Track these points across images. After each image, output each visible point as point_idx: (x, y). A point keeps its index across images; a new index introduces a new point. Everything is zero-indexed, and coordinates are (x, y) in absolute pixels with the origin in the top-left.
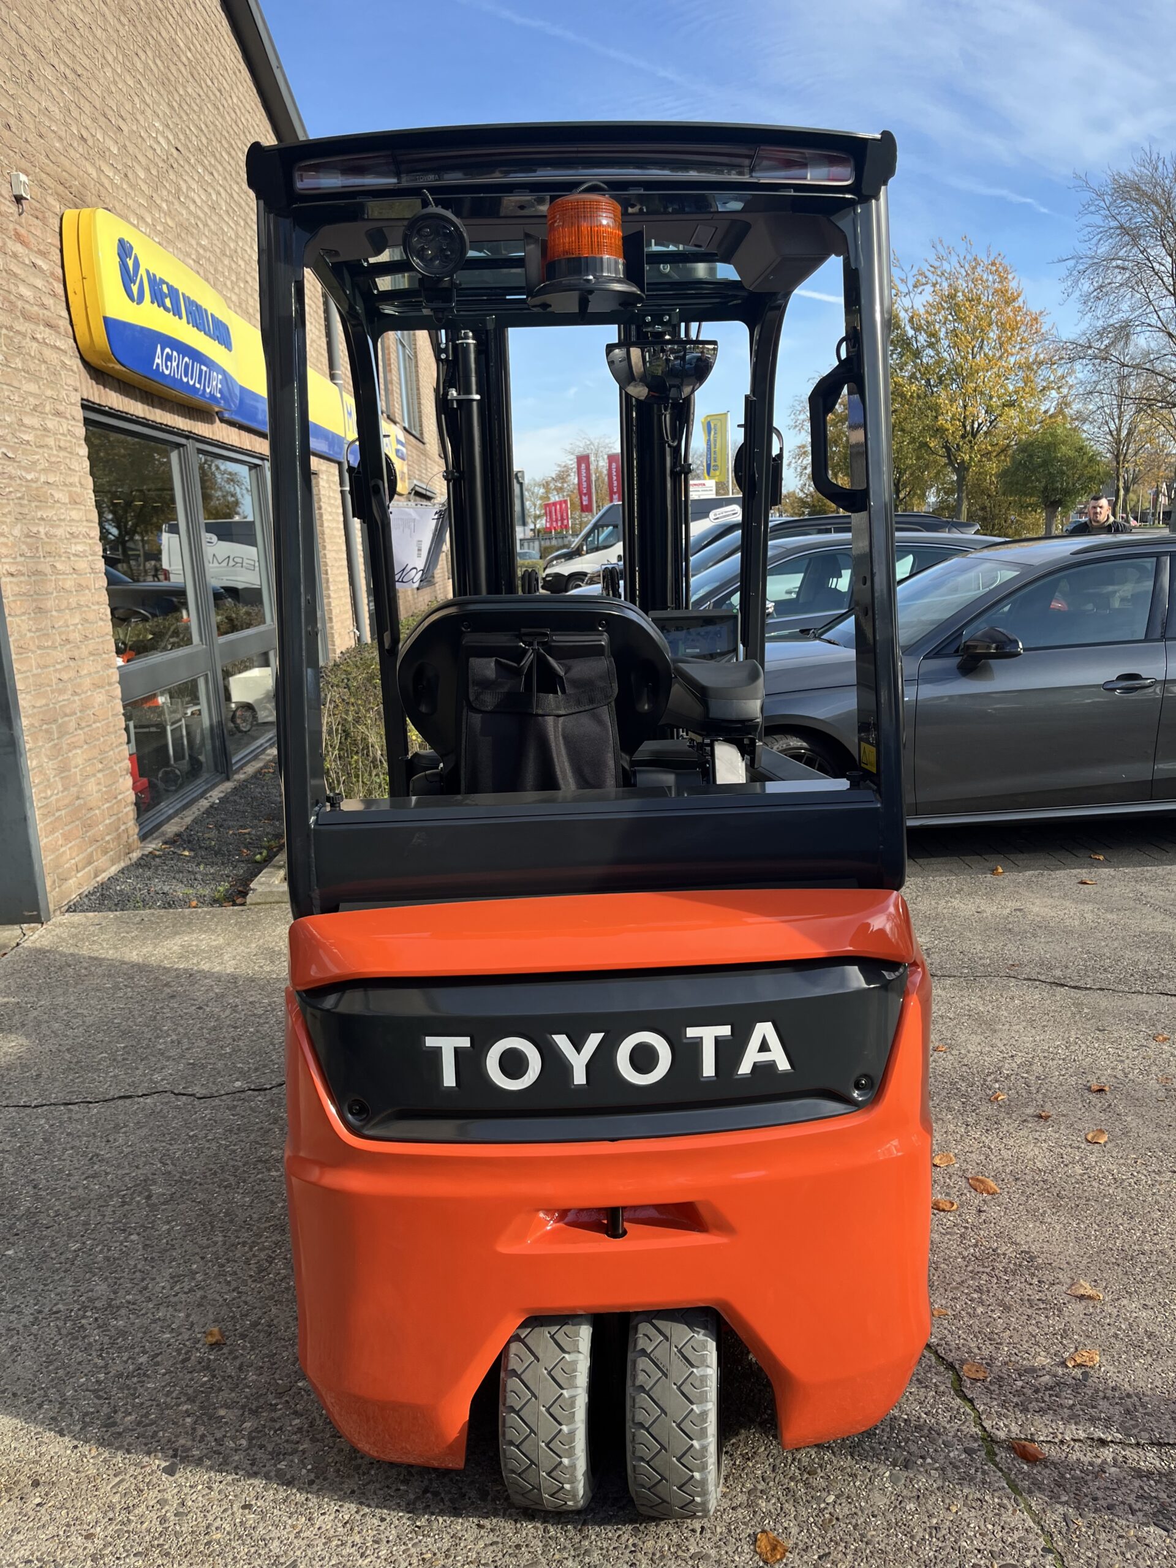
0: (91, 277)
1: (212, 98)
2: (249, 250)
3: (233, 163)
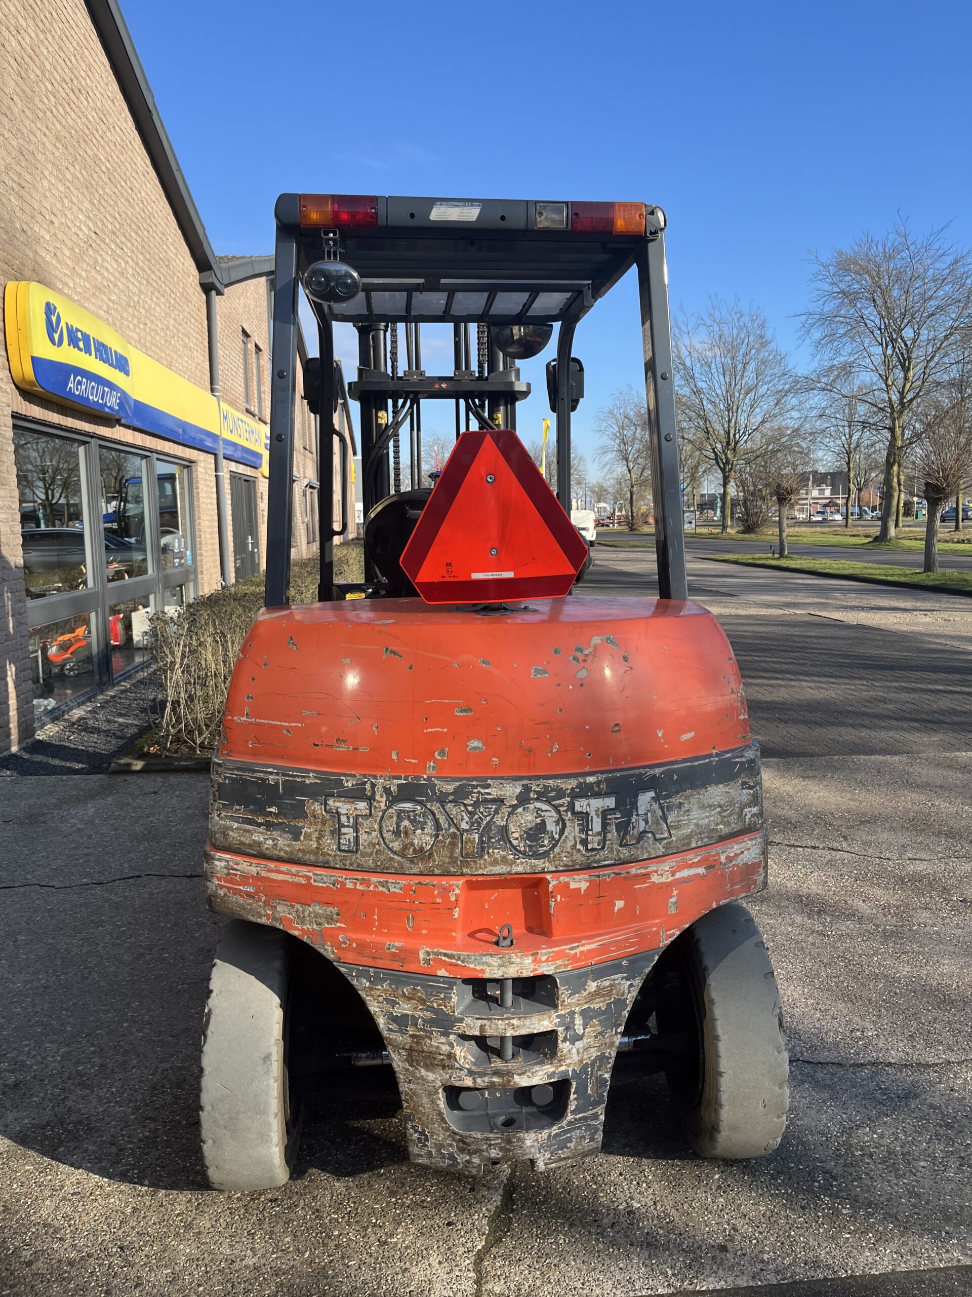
0: (24, 330)
1: (125, 194)
2: (149, 301)
3: (139, 240)
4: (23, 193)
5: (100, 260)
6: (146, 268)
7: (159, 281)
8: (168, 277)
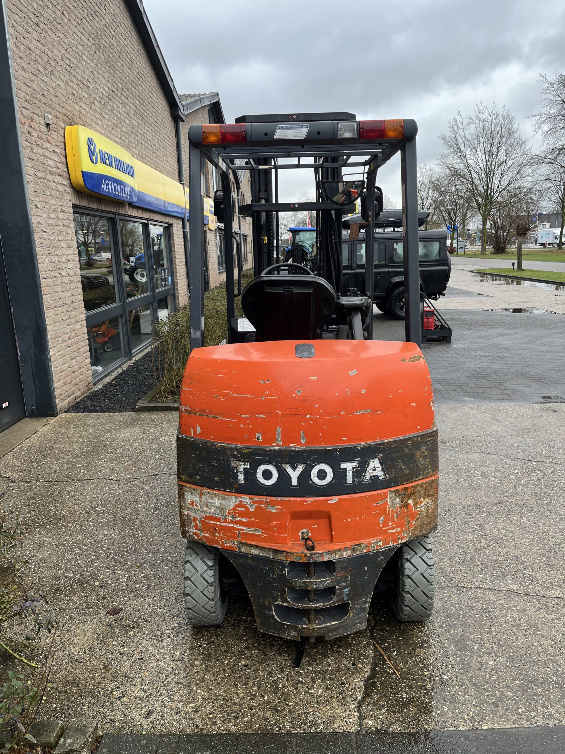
0: (77, 154)
2: (143, 129)
3: (137, 92)
4: (72, 71)
5: (115, 107)
6: (141, 109)
7: (148, 117)
8: (153, 113)
